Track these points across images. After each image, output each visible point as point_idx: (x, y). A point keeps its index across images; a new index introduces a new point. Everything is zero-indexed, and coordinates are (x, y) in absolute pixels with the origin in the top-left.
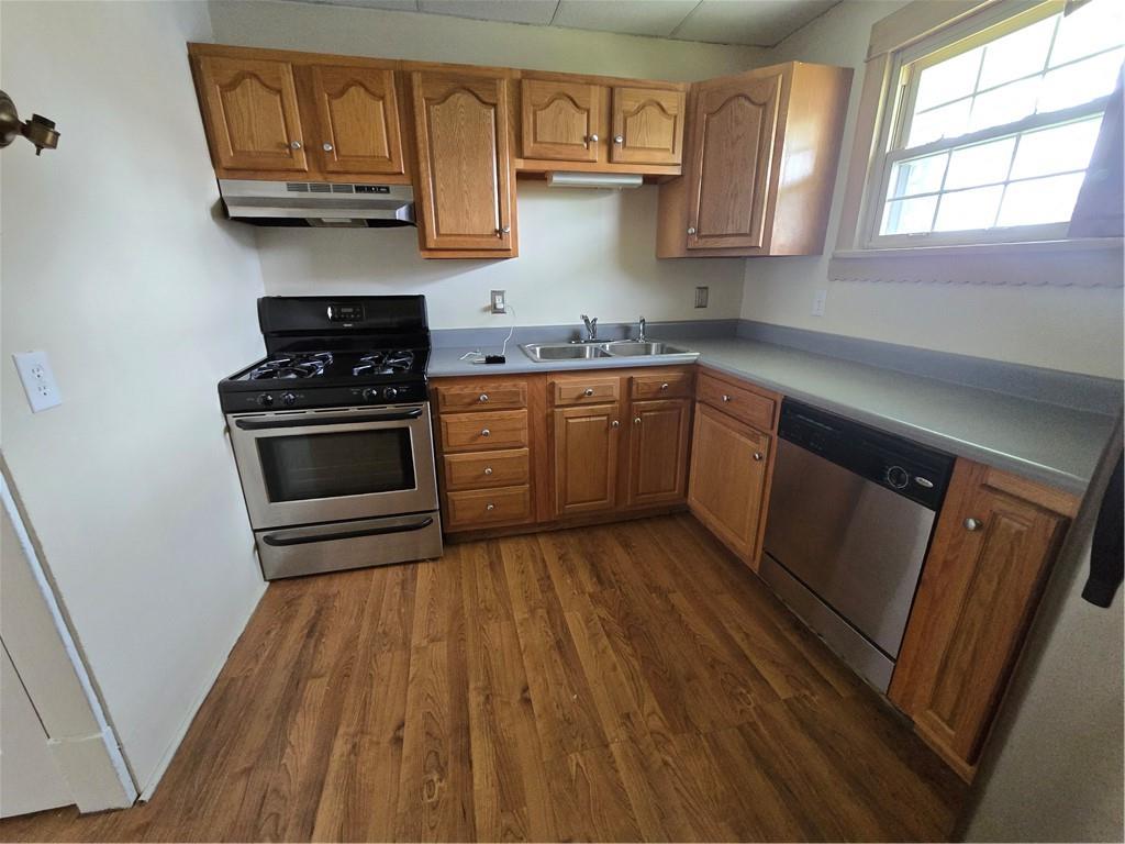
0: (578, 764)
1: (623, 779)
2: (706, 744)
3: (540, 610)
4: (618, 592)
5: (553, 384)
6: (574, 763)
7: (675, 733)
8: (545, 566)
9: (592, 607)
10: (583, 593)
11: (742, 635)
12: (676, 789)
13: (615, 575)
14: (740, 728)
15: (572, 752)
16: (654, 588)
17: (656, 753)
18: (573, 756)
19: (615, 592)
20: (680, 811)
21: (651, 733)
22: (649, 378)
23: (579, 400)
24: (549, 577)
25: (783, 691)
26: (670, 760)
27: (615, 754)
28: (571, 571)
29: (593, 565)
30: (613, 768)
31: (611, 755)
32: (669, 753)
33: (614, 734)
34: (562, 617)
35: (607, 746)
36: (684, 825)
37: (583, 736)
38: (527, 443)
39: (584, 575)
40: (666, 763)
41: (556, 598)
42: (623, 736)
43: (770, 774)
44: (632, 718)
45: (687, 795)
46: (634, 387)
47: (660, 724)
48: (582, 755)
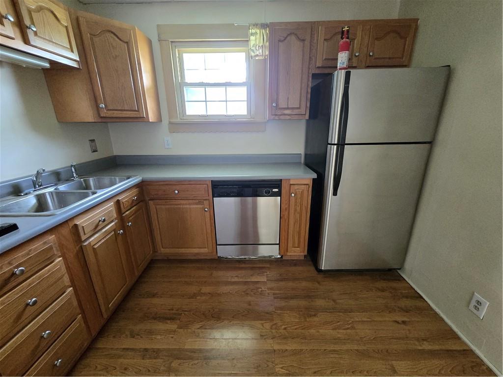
0: (282, 368)
1: (290, 348)
2: (279, 311)
3: (173, 365)
4: (186, 313)
5: (76, 226)
6: (281, 370)
7: (273, 320)
8: (132, 350)
9: (189, 330)
10: (175, 331)
11: (236, 278)
12: (296, 329)
13: (172, 310)
14: (275, 298)
15: (275, 370)
16: (194, 296)
17: (280, 331)
18: (277, 370)
19: (185, 314)
20: (303, 331)
21: (271, 329)
22: (126, 197)
23: (96, 229)
24: (146, 350)
25: (264, 279)
26: (283, 327)
27: (279, 348)
28: (151, 332)
29: (155, 318)
30: (285, 351)
31: (279, 350)
32: (281, 326)
33: (269, 345)
34: (187, 350)
35: (275, 351)
36: (309, 332)
37: (268, 361)
38: (69, 284)
39: (161, 326)
40: (285, 329)
41: (169, 350)
42: (271, 341)
43: (292, 298)
44: (263, 334)
45: (298, 327)
46: (122, 206)
47: (268, 324)
48: (277, 364)
